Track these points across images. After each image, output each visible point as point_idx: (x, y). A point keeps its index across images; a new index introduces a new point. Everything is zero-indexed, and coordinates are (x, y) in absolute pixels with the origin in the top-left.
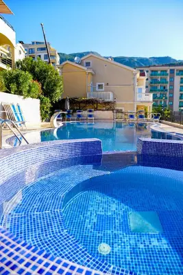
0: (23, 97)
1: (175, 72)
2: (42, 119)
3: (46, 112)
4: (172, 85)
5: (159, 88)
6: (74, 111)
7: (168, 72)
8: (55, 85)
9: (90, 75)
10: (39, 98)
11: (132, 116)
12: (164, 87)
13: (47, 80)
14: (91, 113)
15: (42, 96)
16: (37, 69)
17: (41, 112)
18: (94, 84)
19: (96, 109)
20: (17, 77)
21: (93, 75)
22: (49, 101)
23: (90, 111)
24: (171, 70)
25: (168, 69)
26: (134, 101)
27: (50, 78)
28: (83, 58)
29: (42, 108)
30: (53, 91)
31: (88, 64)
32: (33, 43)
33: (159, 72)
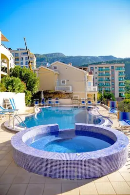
0: (15, 93)
1: (115, 68)
2: (26, 105)
3: (29, 101)
4: (113, 76)
5: (104, 79)
6: (47, 99)
7: (110, 68)
8: (34, 83)
9: (57, 75)
10: (24, 92)
11: (83, 102)
12: (108, 78)
13: (30, 80)
14: (57, 100)
15: (26, 91)
16: (23, 74)
17: (26, 101)
18: (59, 81)
19: (61, 98)
20: (12, 81)
21: (58, 75)
22: (31, 93)
23: (57, 99)
24: (112, 67)
25: (110, 66)
26: (85, 91)
27: (31, 79)
28: (52, 64)
29: (26, 98)
30: (33, 87)
31: (55, 68)
32: (18, 49)
33: (104, 68)
